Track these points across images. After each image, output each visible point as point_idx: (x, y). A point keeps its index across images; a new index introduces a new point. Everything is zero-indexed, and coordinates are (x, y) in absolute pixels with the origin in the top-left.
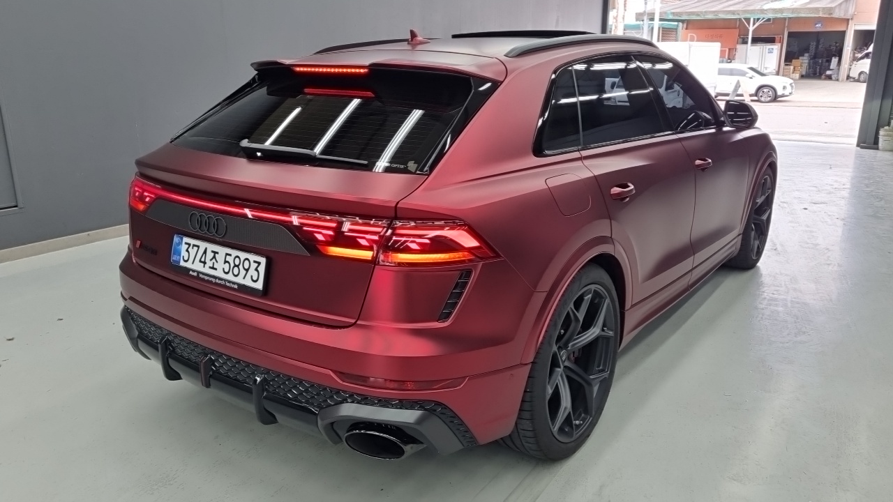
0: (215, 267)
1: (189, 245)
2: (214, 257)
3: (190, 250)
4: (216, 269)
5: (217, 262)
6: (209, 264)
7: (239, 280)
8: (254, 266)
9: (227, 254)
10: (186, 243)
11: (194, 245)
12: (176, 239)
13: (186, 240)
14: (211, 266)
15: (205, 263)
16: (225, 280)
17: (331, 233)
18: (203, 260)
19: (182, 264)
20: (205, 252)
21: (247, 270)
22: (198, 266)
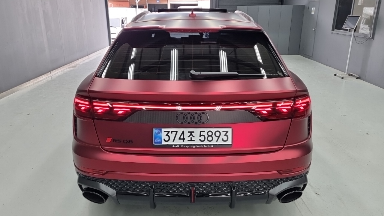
0: (192, 139)
1: (168, 132)
2: (191, 134)
3: (170, 134)
4: (194, 141)
5: (194, 137)
6: (187, 138)
7: (214, 142)
8: (223, 134)
9: (201, 132)
10: (165, 132)
11: (172, 132)
12: (155, 131)
13: (163, 130)
14: (190, 139)
15: (184, 139)
16: (203, 145)
17: (270, 109)
18: (182, 137)
19: (164, 143)
20: (183, 133)
21: (219, 137)
22: (178, 142)
